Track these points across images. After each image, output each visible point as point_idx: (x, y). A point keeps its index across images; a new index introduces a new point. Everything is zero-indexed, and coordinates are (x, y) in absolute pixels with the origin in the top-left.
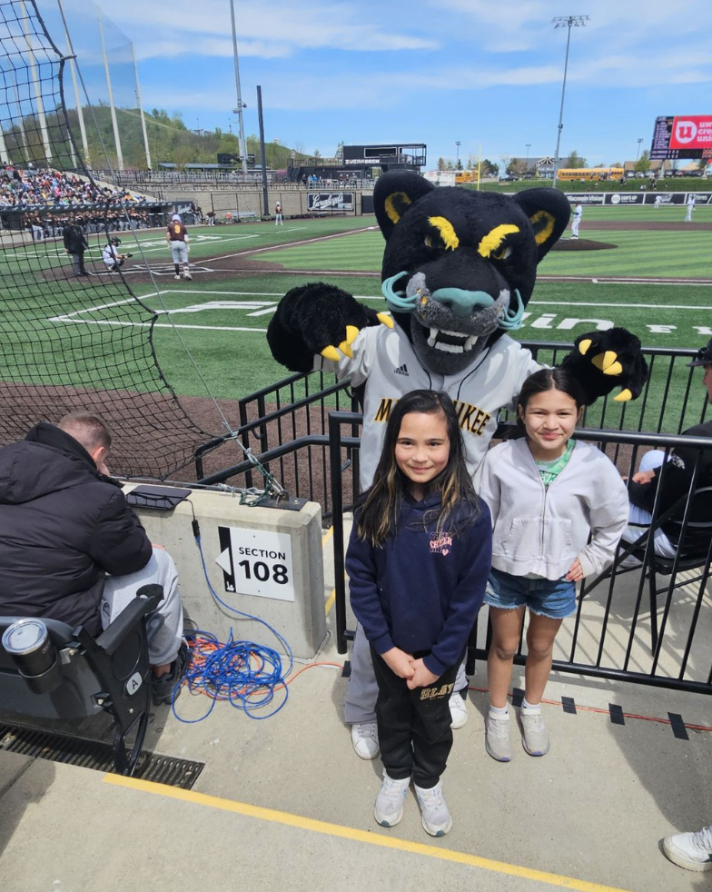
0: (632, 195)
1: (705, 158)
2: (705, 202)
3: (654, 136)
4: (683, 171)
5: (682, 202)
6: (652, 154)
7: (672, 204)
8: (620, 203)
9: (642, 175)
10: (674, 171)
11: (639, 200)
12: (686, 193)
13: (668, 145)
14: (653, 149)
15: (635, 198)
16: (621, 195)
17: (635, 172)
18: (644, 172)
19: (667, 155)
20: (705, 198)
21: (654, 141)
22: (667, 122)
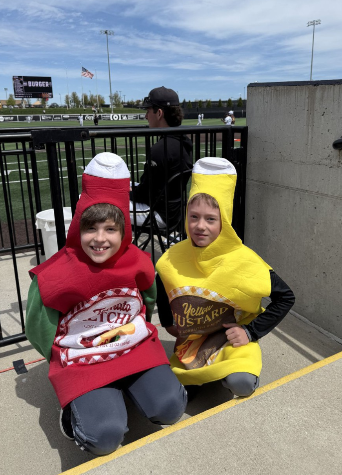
0: (10, 117)
1: (44, 98)
2: (51, 120)
3: (14, 86)
4: (34, 105)
5: (39, 120)
6: (15, 95)
7: (34, 121)
8: (4, 121)
9: (12, 107)
10: (30, 105)
11: (15, 119)
12: (40, 115)
13: (23, 90)
14: (15, 93)
15: (12, 118)
16: (4, 117)
17: (8, 105)
18: (13, 106)
19: (24, 96)
20: (49, 117)
21: (14, 88)
22: (19, 79)
